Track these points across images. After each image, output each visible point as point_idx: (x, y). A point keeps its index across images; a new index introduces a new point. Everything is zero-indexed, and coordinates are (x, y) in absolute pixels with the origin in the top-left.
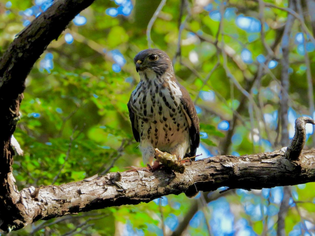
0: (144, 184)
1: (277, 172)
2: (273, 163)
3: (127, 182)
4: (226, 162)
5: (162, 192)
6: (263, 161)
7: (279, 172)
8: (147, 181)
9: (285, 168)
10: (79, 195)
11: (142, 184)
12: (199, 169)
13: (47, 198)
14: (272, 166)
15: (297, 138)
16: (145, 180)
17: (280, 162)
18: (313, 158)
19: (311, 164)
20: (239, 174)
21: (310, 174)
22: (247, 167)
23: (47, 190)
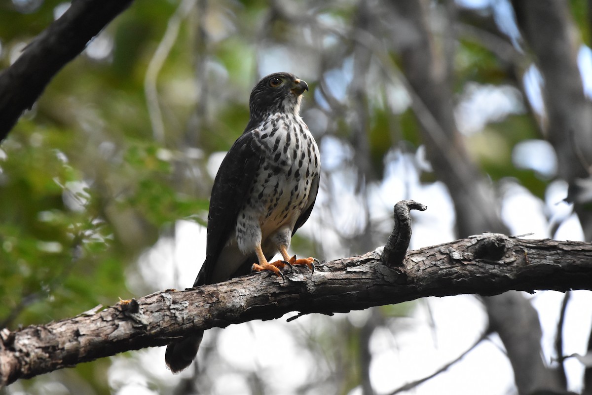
0: (173, 315)
1: (371, 285)
2: (365, 271)
3: (148, 313)
4: (294, 274)
5: (201, 325)
6: (349, 269)
7: (374, 285)
8: (177, 309)
9: (383, 279)
10: (76, 338)
11: (170, 315)
12: (255, 287)
13: (29, 346)
14: (364, 277)
15: (398, 233)
16: (174, 309)
17: (375, 270)
18: (423, 261)
19: (421, 271)
20: (314, 292)
21: (421, 285)
22: (326, 279)
23: (27, 333)
